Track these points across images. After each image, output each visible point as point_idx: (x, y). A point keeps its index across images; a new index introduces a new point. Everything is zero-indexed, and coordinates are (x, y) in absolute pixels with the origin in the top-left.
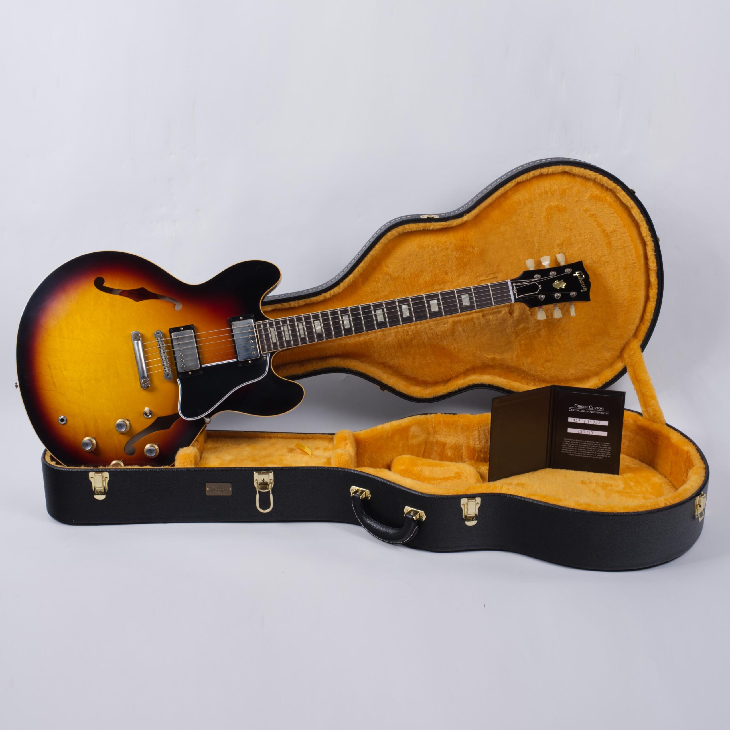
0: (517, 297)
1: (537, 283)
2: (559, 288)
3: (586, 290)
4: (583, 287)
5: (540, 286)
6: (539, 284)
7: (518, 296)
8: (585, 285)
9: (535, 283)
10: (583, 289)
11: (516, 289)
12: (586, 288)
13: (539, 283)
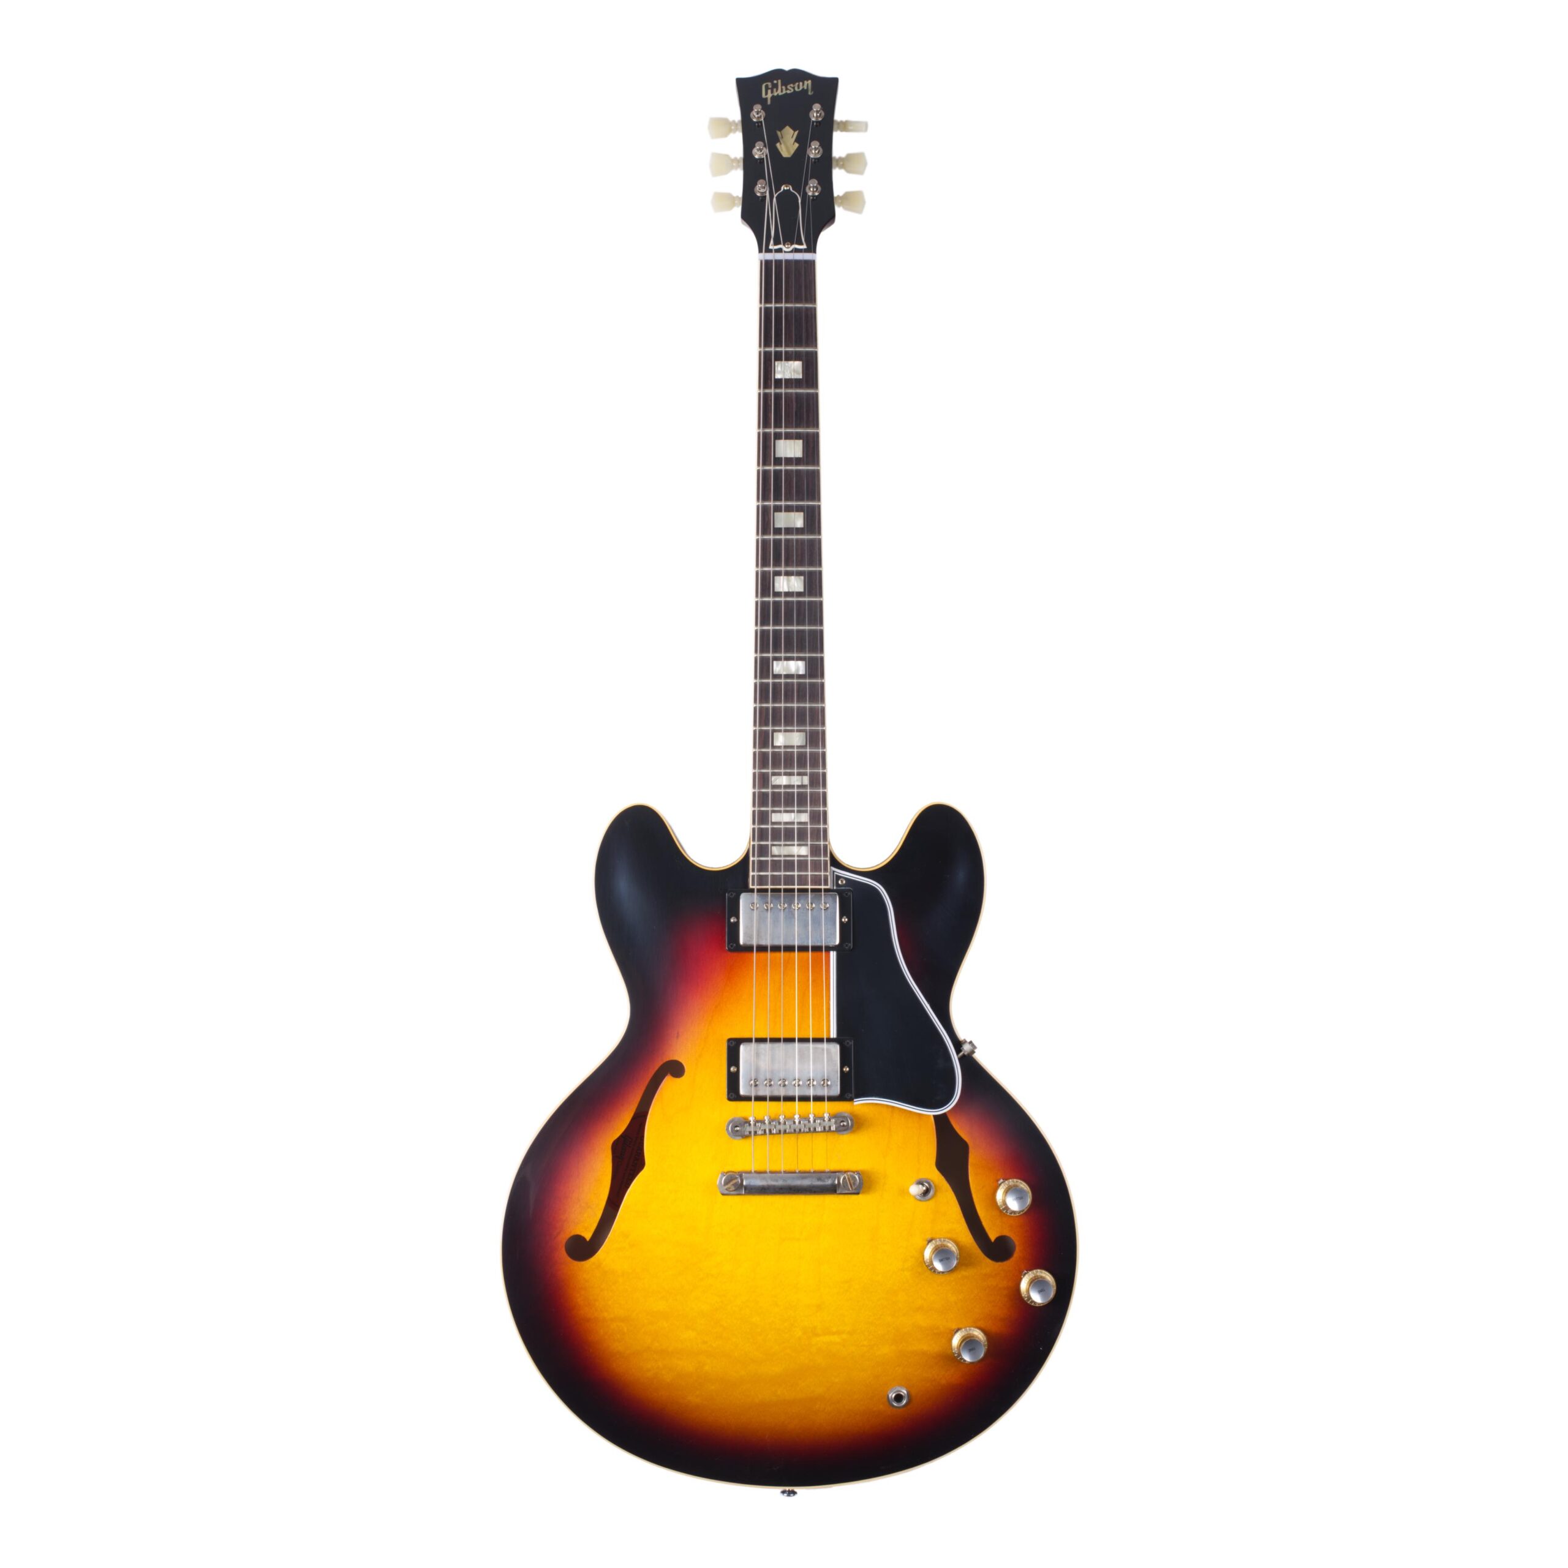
0: (804, 247)
1: (776, 193)
2: (797, 145)
3: (810, 82)
4: (801, 88)
5: (784, 188)
6: (780, 190)
7: (801, 244)
8: (797, 84)
9: (775, 196)
10: (805, 88)
11: (784, 245)
12: (806, 82)
13: (778, 189)
